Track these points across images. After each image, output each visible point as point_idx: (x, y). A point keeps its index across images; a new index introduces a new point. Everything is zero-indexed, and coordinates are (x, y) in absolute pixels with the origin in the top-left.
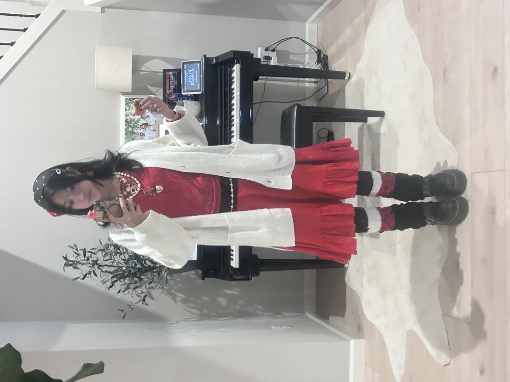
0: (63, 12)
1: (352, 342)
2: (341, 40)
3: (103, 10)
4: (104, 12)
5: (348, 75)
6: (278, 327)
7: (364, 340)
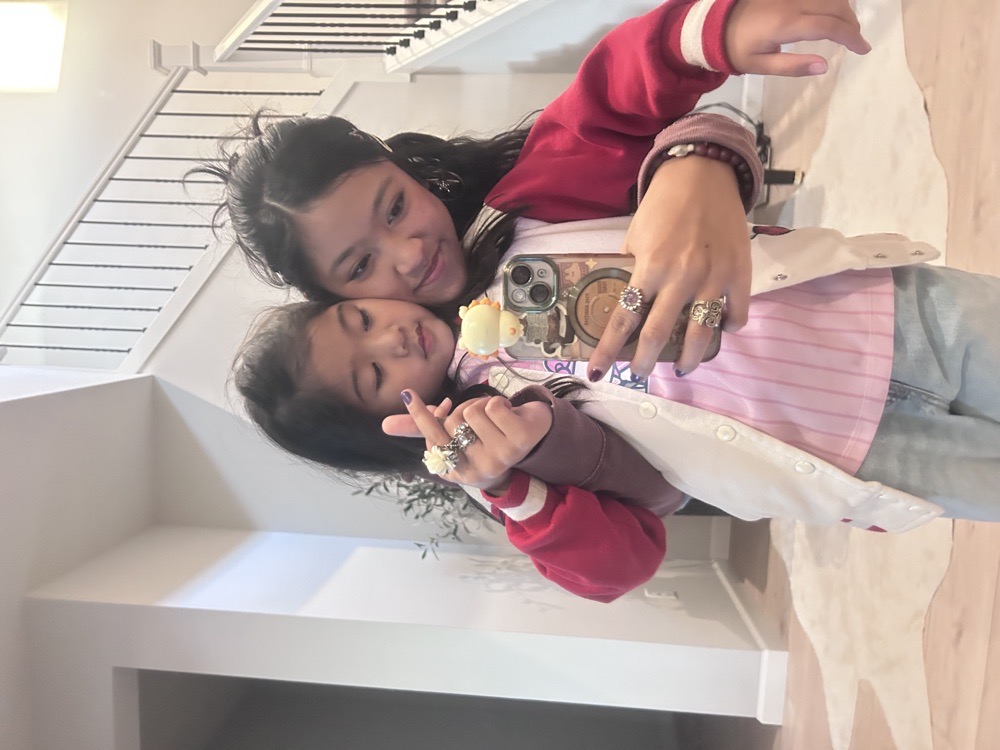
0: (355, 85)
1: (766, 654)
2: (796, 108)
3: (413, 76)
4: (415, 81)
5: (801, 175)
6: (653, 596)
7: (786, 653)
